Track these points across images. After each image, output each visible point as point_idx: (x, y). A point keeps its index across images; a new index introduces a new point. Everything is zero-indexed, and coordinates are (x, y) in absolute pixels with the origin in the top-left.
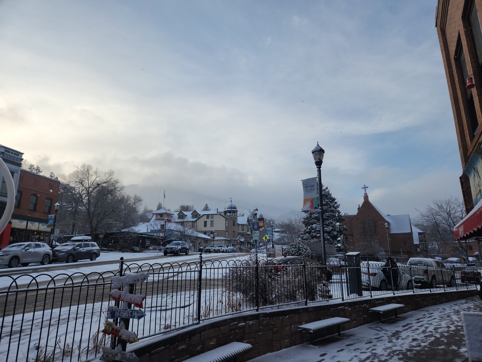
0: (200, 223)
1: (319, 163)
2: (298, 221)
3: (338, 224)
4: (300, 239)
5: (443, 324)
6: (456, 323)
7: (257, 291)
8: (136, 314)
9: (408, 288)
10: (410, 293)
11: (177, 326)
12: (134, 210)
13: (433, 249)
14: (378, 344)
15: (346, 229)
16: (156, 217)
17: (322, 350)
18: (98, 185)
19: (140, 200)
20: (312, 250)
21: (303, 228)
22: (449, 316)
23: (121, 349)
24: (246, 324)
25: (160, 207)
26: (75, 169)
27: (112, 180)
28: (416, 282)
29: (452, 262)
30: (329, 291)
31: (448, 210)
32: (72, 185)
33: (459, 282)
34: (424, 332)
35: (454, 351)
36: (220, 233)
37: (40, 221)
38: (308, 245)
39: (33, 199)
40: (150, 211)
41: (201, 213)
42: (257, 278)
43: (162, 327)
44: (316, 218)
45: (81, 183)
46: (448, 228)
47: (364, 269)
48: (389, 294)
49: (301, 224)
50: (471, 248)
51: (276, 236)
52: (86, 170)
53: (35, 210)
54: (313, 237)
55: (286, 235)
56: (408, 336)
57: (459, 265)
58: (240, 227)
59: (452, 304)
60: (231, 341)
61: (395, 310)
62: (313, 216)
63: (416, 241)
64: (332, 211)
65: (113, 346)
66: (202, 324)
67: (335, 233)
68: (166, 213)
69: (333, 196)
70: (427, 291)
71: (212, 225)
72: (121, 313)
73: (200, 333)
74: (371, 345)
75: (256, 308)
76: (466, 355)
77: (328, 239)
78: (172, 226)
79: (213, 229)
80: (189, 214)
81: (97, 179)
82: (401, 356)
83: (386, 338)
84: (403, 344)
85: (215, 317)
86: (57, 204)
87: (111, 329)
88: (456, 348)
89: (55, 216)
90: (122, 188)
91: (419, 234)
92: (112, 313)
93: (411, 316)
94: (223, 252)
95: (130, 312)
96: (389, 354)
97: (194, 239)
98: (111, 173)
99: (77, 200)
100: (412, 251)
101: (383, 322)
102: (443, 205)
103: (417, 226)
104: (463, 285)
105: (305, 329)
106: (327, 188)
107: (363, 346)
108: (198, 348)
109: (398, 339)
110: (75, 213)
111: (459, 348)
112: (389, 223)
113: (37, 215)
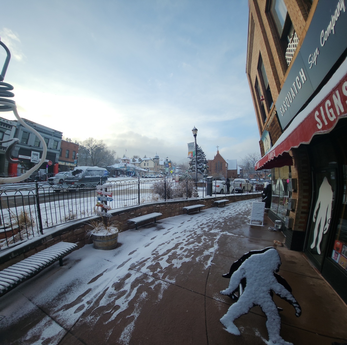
0: (143, 164)
1: (195, 136)
2: (187, 164)
3: (205, 165)
4: (187, 172)
5: (244, 208)
6: (249, 208)
7: (165, 193)
8: (109, 199)
9: (232, 193)
10: (233, 195)
11: (130, 206)
12: (112, 157)
13: (245, 176)
14: (215, 215)
15: (208, 167)
16: (122, 161)
17: (192, 216)
18: (96, 146)
19: (115, 153)
20: (192, 177)
21: (189, 167)
22: (247, 205)
23: (105, 212)
24: (160, 206)
25: (124, 156)
27: (102, 144)
28: (236, 190)
29: (253, 181)
30: (197, 194)
31: (254, 157)
32: (85, 146)
33: (254, 190)
34: (234, 211)
35: (245, 217)
36: (151, 169)
37: (71, 162)
38: (191, 174)
39: (67, 152)
40: (120, 159)
41: (143, 159)
42: (165, 187)
43: (123, 206)
44: (195, 161)
45: (89, 145)
46: (253, 167)
47: (214, 184)
48: (224, 195)
50: (262, 176)
51: (177, 171)
52: (91, 140)
53: (68, 157)
54: (193, 171)
55: (181, 170)
56: (228, 212)
57: (255, 182)
58: (161, 166)
59: (249, 200)
60: (154, 212)
61: (225, 202)
63: (238, 173)
64: (202, 158)
65: (102, 211)
66: (140, 205)
67: (203, 169)
68: (127, 159)
69: (203, 151)
70: (240, 194)
71: (148, 165)
72: (103, 199)
73: (140, 208)
74: (212, 215)
75: (165, 200)
76: (250, 219)
77: (200, 172)
78: (129, 165)
79: (148, 167)
80: (137, 160)
81: (96, 143)
82: (223, 219)
83: (219, 213)
84: (225, 215)
85: (146, 203)
86: (77, 154)
87: (99, 204)
88: (246, 216)
89: (77, 160)
90: (107, 148)
91: (240, 170)
92: (99, 199)
93: (231, 205)
94: (153, 178)
95: (106, 198)
96: (219, 218)
97: (140, 171)
98: (102, 141)
99: (87, 152)
100: (237, 176)
101: (219, 207)
102: (252, 155)
103: (240, 166)
104: (256, 192)
105: (185, 209)
106: (200, 147)
107: (209, 215)
108: (139, 214)
109: (223, 213)
110: (86, 159)
111: (248, 216)
112: (227, 164)
113: (69, 160)
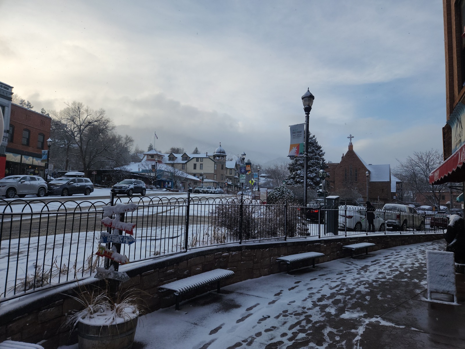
0: (190, 166)
1: (308, 110)
2: (283, 167)
3: (321, 171)
4: (284, 183)
5: (409, 261)
6: (420, 261)
7: (241, 226)
8: (127, 240)
9: (380, 230)
10: (382, 234)
11: (166, 253)
12: (125, 150)
13: (408, 198)
14: (348, 275)
15: (328, 176)
16: (147, 158)
17: (298, 278)
18: (90, 123)
19: (131, 141)
20: (295, 194)
21: (288, 174)
22: (414, 255)
23: (114, 269)
24: (230, 255)
25: (151, 148)
26: (66, 107)
27: (103, 119)
28: (388, 225)
29: (424, 209)
30: (307, 230)
31: (427, 161)
32: (64, 122)
33: (428, 227)
34: (390, 267)
35: (415, 283)
36: (208, 176)
37: (34, 155)
38: (291, 189)
39: (26, 134)
40: (141, 152)
41: (191, 156)
42: (241, 215)
43: (152, 253)
44: (301, 165)
45: (73, 121)
46: (425, 179)
47: (341, 212)
48: (363, 234)
49: (287, 169)
50: (443, 198)
51: (262, 181)
52: (77, 108)
53: (28, 144)
54: (297, 182)
55: (272, 180)
56: (375, 270)
57: (430, 212)
58: (228, 171)
59: (419, 245)
60: (216, 268)
61: (366, 248)
62: (298, 163)
63: (393, 190)
64: (317, 159)
65: (107, 266)
66: (189, 252)
67: (318, 179)
68: (157, 154)
69: (319, 144)
70: (397, 233)
71: (201, 168)
72: (113, 238)
73: (187, 260)
74: (341, 276)
75: (239, 241)
76: (426, 287)
77: (311, 185)
78: (162, 167)
79: (202, 172)
80: (179, 156)
81: (88, 117)
82: (367, 285)
83: (355, 271)
84: (370, 276)
85: (200, 247)
86: (49, 140)
87: (103, 252)
88: (417, 281)
89: (49, 152)
90: (113, 128)
91: (397, 183)
92: (104, 238)
93: (380, 254)
94: (211, 193)
95: (121, 238)
96: (357, 284)
97: (184, 180)
98: (102, 112)
99: (69, 137)
100: (389, 198)
101: (354, 258)
102: (423, 156)
103: (396, 175)
104: (432, 230)
105: (283, 261)
106: (314, 136)
107: (334, 277)
108: (185, 273)
109: (366, 271)
110: (68, 149)
111: (420, 281)
112: (369, 172)
113: (30, 150)
